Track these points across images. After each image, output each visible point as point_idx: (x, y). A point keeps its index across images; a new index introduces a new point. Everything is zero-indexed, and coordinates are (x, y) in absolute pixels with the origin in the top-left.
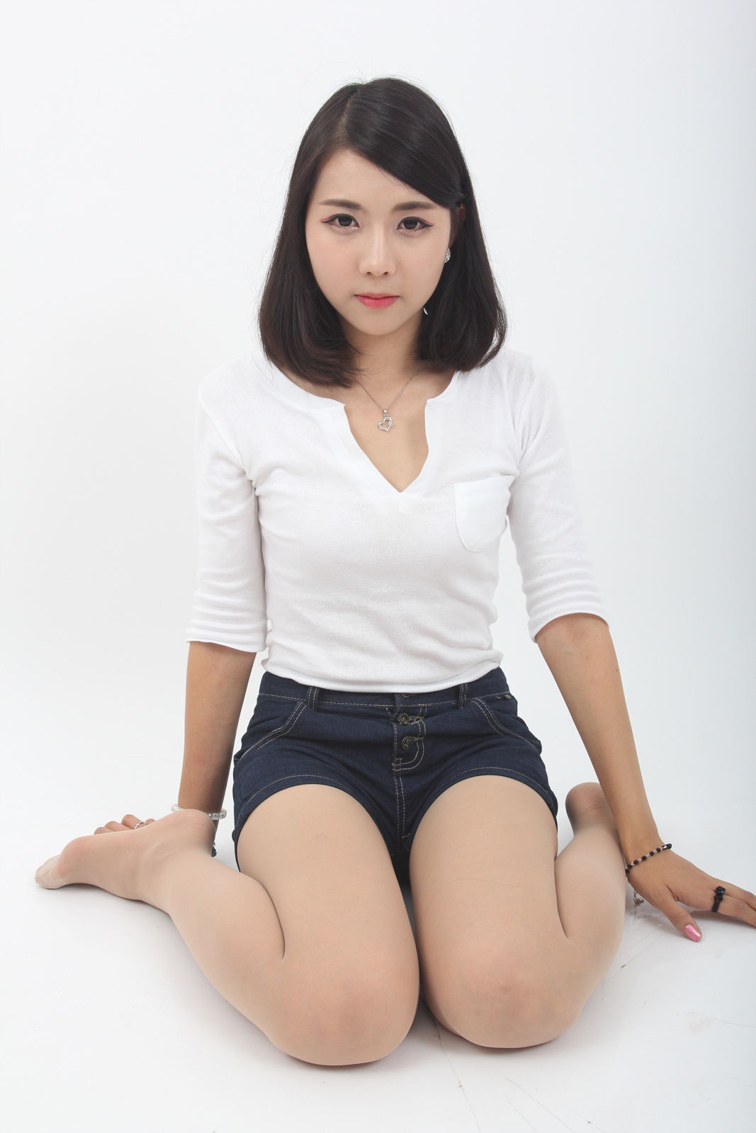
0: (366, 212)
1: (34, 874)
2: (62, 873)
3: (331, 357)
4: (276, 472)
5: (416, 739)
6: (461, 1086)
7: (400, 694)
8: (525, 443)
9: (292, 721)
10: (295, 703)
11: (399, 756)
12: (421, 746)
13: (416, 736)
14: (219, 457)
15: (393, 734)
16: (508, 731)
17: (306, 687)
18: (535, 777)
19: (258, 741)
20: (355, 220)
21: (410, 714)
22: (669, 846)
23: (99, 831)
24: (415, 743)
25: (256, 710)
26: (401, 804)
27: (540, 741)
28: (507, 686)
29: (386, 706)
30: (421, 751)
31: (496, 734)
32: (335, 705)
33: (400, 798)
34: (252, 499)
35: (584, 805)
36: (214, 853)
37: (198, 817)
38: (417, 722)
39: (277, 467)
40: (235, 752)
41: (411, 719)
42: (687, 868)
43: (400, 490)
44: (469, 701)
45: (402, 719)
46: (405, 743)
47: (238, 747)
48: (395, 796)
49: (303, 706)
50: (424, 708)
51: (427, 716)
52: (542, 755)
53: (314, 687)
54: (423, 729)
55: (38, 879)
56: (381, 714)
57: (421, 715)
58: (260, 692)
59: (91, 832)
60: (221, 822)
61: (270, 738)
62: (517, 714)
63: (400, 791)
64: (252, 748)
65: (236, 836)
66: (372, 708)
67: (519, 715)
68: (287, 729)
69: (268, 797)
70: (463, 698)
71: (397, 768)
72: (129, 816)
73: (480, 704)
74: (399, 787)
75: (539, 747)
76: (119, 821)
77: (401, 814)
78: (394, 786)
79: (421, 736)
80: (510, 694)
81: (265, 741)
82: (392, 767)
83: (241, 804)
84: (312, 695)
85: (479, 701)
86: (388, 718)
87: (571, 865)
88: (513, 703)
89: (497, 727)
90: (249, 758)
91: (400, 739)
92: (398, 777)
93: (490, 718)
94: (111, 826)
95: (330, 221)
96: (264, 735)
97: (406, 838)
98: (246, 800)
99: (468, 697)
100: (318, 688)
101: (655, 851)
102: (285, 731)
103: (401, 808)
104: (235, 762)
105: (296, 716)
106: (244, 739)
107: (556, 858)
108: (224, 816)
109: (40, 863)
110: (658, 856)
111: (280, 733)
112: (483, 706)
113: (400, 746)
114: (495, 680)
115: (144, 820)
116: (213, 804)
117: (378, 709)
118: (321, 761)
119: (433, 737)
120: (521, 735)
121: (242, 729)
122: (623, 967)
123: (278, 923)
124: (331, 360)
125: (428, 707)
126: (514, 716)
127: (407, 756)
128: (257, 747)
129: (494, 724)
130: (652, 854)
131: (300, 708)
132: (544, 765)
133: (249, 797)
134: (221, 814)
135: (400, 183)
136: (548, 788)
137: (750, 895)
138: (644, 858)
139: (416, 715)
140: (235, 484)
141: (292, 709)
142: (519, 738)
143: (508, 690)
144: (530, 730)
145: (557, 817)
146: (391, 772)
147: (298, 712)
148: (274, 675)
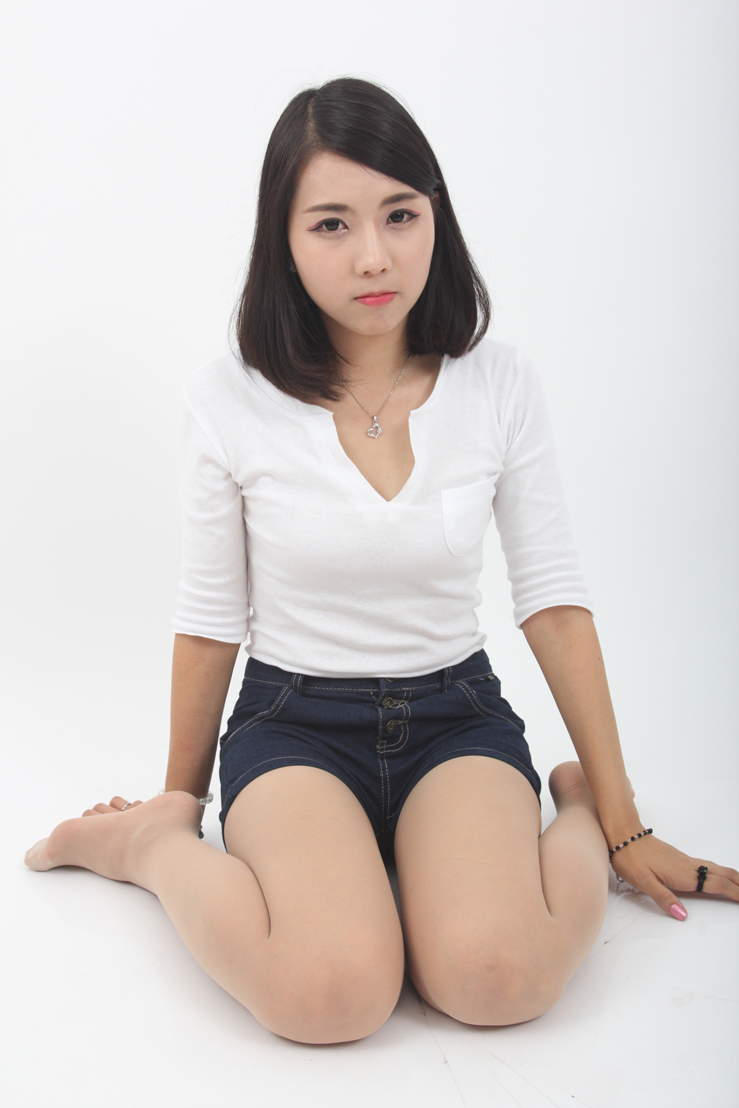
0: (353, 212)
1: (23, 857)
2: (51, 855)
3: (318, 372)
4: (263, 479)
5: (401, 722)
6: (446, 1062)
7: (384, 679)
8: (510, 438)
9: (278, 706)
10: (280, 688)
11: (383, 738)
12: (405, 729)
13: (401, 720)
14: (207, 460)
15: (378, 717)
16: (491, 712)
17: (291, 674)
18: (519, 756)
19: (244, 723)
20: (343, 223)
21: (394, 698)
22: (650, 831)
23: (87, 813)
24: (400, 725)
25: (241, 693)
26: (386, 785)
27: (523, 721)
28: (490, 666)
29: (371, 691)
30: (405, 733)
31: (479, 715)
32: (319, 690)
33: (385, 779)
34: (239, 499)
35: (566, 784)
36: (201, 835)
37: (185, 799)
38: (402, 705)
39: (265, 475)
40: (221, 735)
41: (395, 703)
42: (669, 851)
43: (388, 499)
44: (453, 684)
45: (386, 703)
46: (390, 726)
47: (224, 729)
48: (380, 778)
49: (288, 691)
50: (408, 691)
51: (411, 700)
52: (526, 735)
53: (298, 674)
54: (407, 713)
55: (28, 862)
56: (366, 698)
57: (406, 699)
58: (246, 675)
59: (79, 815)
60: (208, 806)
61: (256, 721)
62: (500, 695)
63: (384, 772)
64: (238, 730)
65: (223, 817)
66: (357, 693)
67: (503, 695)
68: (273, 713)
69: (253, 779)
70: (447, 681)
71: (382, 750)
72: (116, 798)
73: (464, 687)
74: (384, 769)
75: (521, 725)
76: (108, 803)
77: (386, 795)
78: (379, 767)
79: (405, 720)
80: (493, 675)
81: (251, 724)
82: (377, 749)
83: (228, 786)
84: (296, 681)
85: (462, 684)
86: (374, 702)
87: (555, 843)
88: (496, 683)
89: (481, 709)
90: (235, 740)
91: (385, 722)
92: (382, 759)
93: (474, 701)
94: (99, 809)
95: (317, 228)
96: (250, 718)
97: (390, 819)
98: (232, 782)
99: (452, 680)
100: (302, 675)
101: (636, 836)
102: (270, 715)
103: (386, 790)
104: (221, 744)
105: (281, 701)
106: (230, 722)
107: (539, 836)
108: (210, 801)
109: (29, 844)
110: (638, 841)
111: (265, 716)
112: (467, 689)
113: (385, 730)
114: (479, 661)
115: (132, 802)
116: (200, 789)
117: (363, 693)
118: (307, 742)
119: (418, 720)
120: (504, 716)
121: (228, 712)
122: (606, 943)
123: (262, 902)
124: (319, 375)
125: (412, 691)
126: (497, 697)
127: (392, 739)
128: (243, 729)
129: (478, 707)
130: (633, 839)
131: (286, 693)
132: (527, 744)
133: (236, 779)
134: (208, 799)
135: (384, 176)
136: (531, 768)
137: (733, 871)
138: (625, 844)
139: (401, 699)
140: (222, 486)
141: (278, 694)
142: (501, 719)
143: (491, 671)
144: (513, 710)
145: (541, 796)
146: (376, 754)
147: (284, 697)
148: (259, 662)
